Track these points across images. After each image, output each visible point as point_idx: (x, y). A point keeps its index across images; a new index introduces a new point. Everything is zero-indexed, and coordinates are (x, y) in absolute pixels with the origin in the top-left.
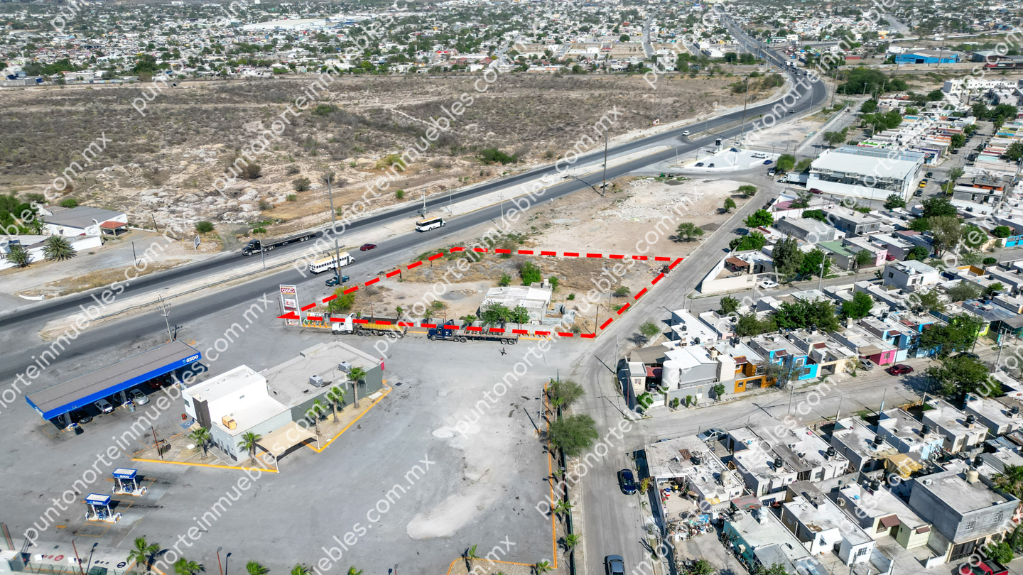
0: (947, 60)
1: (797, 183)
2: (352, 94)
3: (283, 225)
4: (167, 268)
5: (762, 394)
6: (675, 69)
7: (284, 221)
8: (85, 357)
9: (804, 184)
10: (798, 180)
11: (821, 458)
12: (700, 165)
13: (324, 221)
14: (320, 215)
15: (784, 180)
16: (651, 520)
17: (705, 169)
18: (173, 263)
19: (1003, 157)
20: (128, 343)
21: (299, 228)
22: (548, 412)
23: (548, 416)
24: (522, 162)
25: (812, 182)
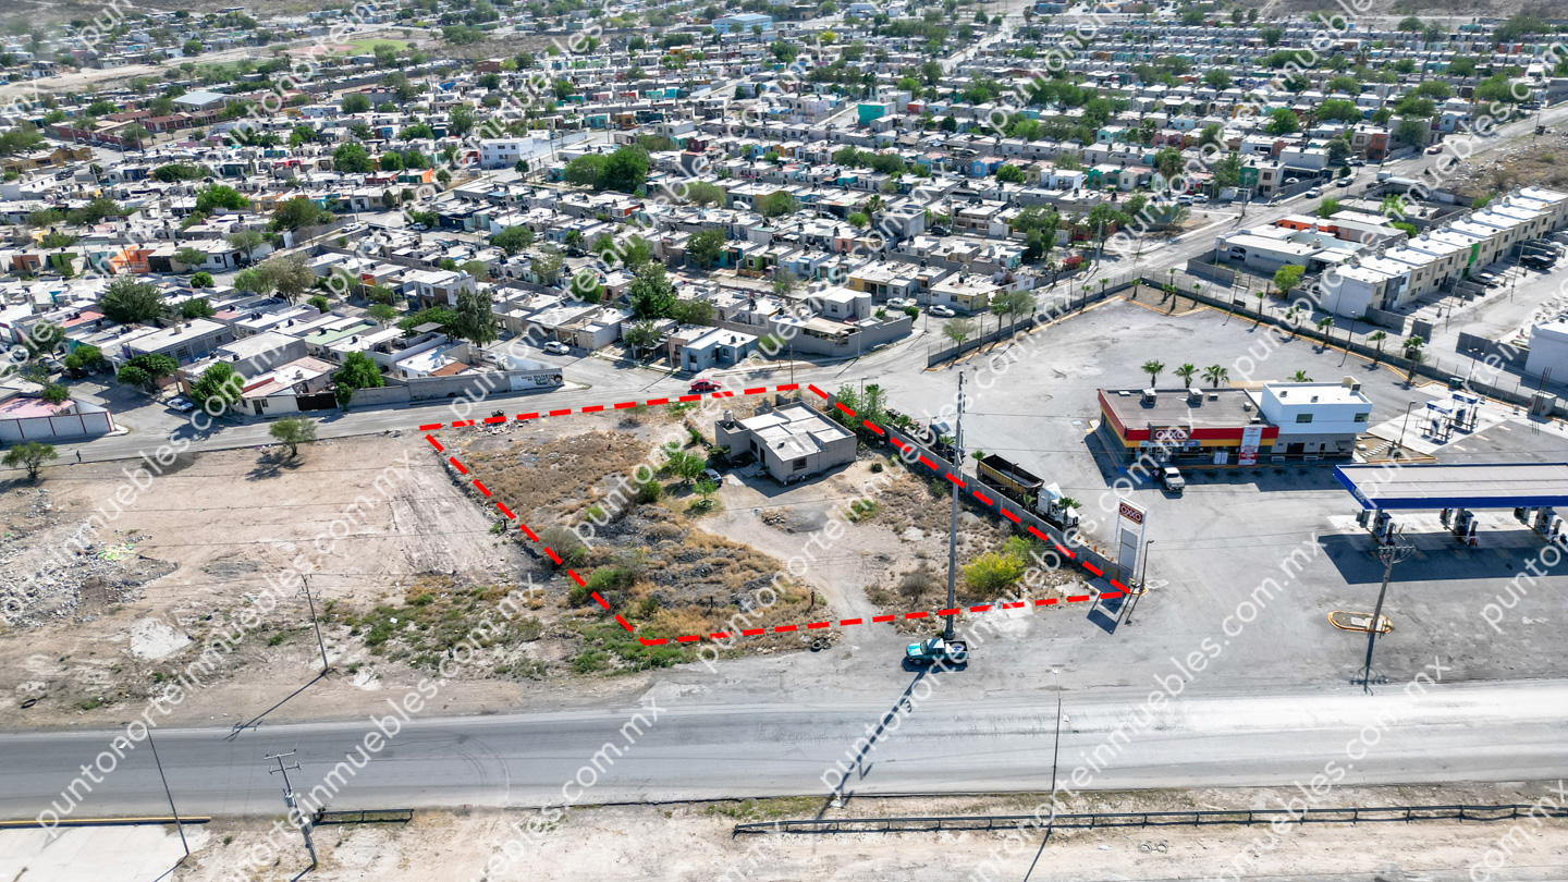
22: (978, 352)
23: (985, 350)
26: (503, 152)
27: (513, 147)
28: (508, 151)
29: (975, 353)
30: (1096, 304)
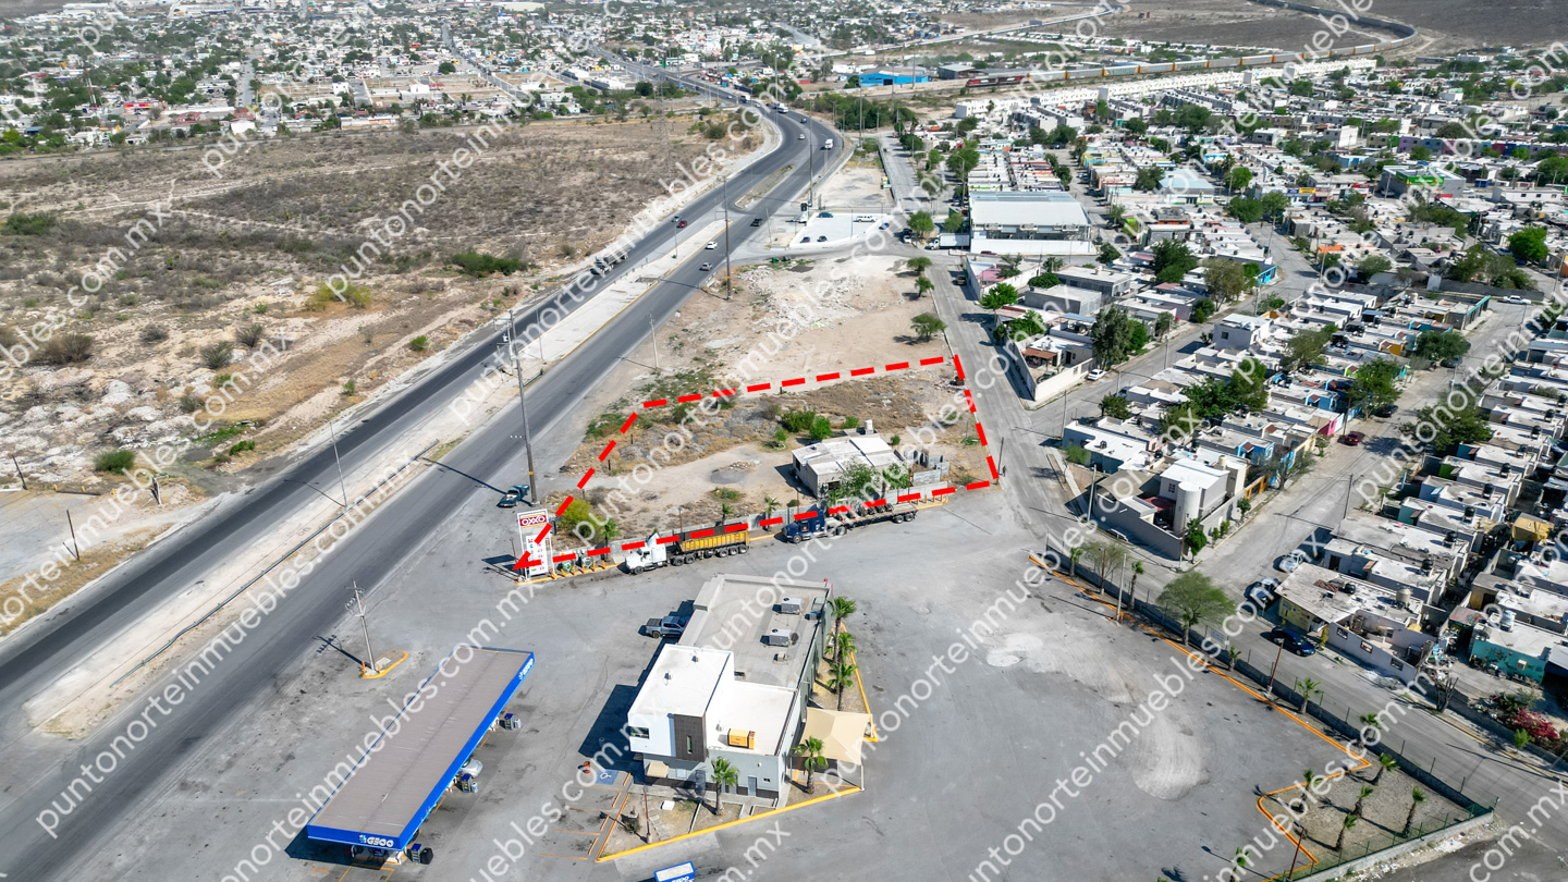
0: (919, 79)
1: (954, 248)
2: (46, 190)
3: (266, 431)
4: (140, 548)
5: (1268, 500)
6: (582, 111)
7: (261, 423)
8: (217, 738)
9: (967, 248)
10: (954, 244)
11: (1445, 550)
12: (806, 240)
13: (336, 410)
14: (313, 399)
15: (936, 245)
16: (1372, 675)
17: (813, 245)
18: (143, 537)
19: (1135, 187)
20: (268, 690)
21: (306, 428)
22: (1087, 591)
23: (1095, 596)
24: (533, 266)
25: (979, 243)
29: (1082, 586)
30: (1315, 727)
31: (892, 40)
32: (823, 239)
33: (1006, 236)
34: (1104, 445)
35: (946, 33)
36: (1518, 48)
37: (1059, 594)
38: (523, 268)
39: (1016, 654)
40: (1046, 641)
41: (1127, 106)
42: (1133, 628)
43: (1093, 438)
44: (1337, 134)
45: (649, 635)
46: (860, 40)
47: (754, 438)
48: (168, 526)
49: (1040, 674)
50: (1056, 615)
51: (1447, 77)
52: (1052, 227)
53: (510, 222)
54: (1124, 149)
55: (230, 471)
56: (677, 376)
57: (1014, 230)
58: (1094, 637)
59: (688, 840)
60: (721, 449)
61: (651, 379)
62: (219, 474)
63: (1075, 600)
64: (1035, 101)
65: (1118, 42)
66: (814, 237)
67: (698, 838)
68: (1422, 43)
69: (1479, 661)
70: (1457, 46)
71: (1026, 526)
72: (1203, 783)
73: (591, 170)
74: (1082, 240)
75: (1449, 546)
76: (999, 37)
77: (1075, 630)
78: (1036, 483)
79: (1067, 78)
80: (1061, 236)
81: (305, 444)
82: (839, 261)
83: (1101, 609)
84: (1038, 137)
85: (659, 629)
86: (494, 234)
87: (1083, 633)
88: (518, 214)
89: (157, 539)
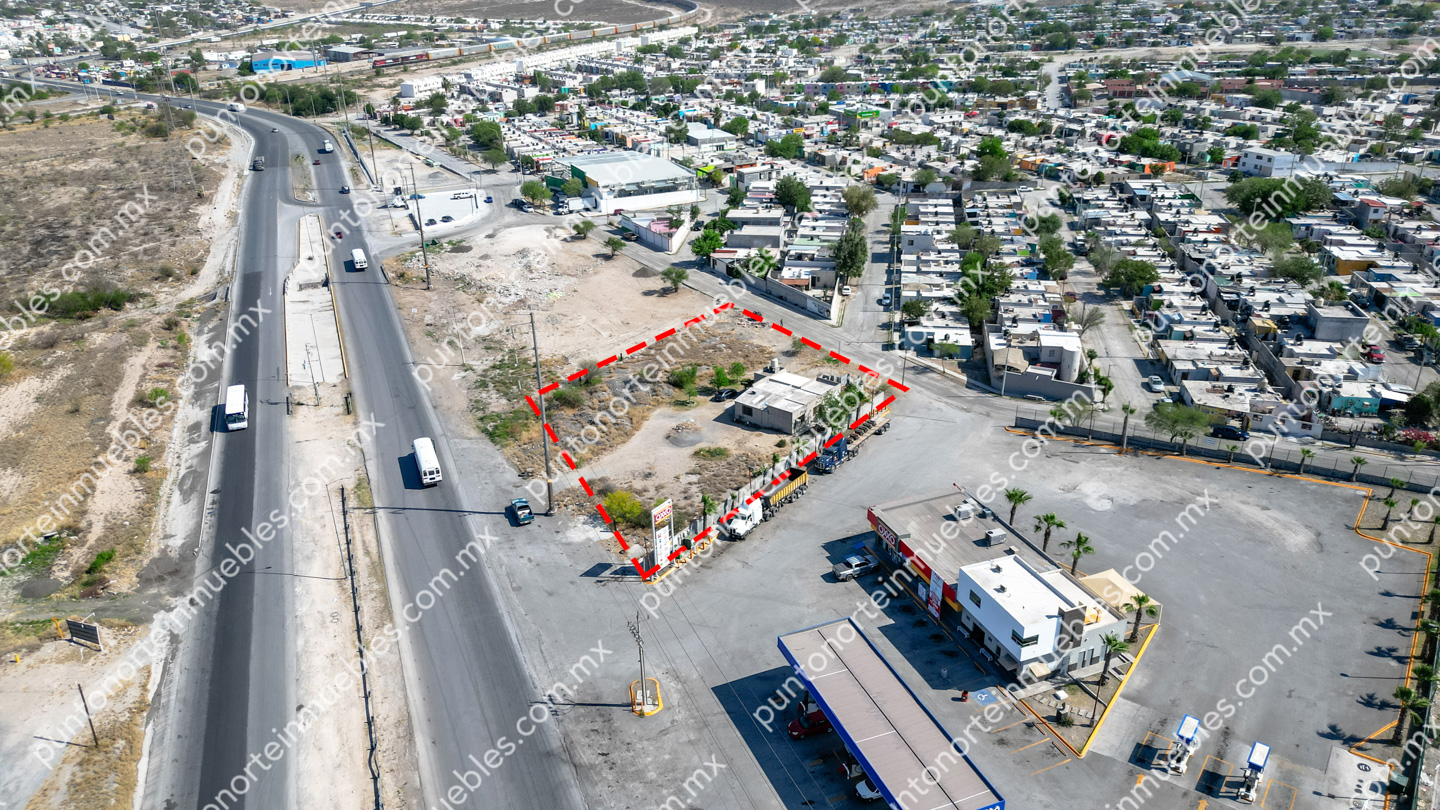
0: (316, 63)
3: (93, 536)
4: (148, 704)
13: (149, 492)
14: (99, 488)
15: (565, 210)
16: (1293, 439)
17: (446, 226)
20: (566, 769)
21: (142, 520)
22: (1076, 441)
23: (1087, 443)
24: (144, 295)
25: (609, 204)
26: (1259, 162)
27: (1270, 160)
28: (1263, 163)
29: (1071, 440)
30: (1319, 480)
31: (226, 26)
32: (446, 219)
33: (629, 194)
34: (947, 337)
35: (276, 17)
36: (779, 14)
37: (1063, 449)
38: (132, 299)
39: (1102, 497)
40: (1104, 481)
41: (560, 76)
42: (1136, 455)
43: (933, 334)
44: (754, 86)
45: (844, 580)
46: (190, 27)
47: (659, 403)
48: (147, 671)
49: (1135, 506)
50: (1083, 463)
51: (763, 37)
52: (665, 181)
53: (35, 253)
54: (609, 111)
55: (124, 589)
56: (494, 367)
57: (634, 188)
58: (1126, 469)
59: (1113, 711)
60: (644, 418)
61: (473, 377)
62: (112, 597)
63: (1078, 450)
64: (468, 76)
65: (458, 21)
66: (438, 219)
67: (1116, 706)
68: (704, 14)
69: (1339, 411)
70: (735, 14)
71: (967, 411)
72: (1319, 534)
73: (64, 184)
74: (690, 188)
75: (1232, 349)
76: (339, 20)
77: (1110, 469)
78: (924, 378)
79: (461, 55)
80: (672, 187)
81: (167, 537)
82: (490, 236)
83: (1103, 450)
84: (521, 108)
85: (850, 571)
86: (35, 268)
87: (1119, 470)
88: (38, 243)
89: (152, 688)
